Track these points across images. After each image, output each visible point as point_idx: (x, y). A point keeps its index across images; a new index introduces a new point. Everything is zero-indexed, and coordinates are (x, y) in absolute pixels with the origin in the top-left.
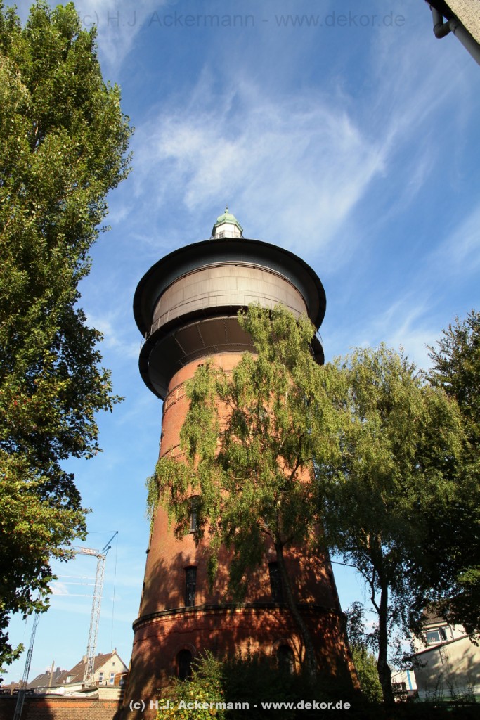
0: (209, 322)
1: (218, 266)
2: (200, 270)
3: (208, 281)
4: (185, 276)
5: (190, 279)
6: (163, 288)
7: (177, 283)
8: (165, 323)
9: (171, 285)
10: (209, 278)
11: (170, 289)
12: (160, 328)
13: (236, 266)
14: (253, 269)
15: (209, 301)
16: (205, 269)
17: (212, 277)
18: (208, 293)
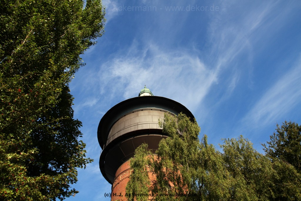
0: (138, 137)
1: (142, 110)
2: (133, 112)
3: (137, 117)
4: (125, 116)
5: (128, 117)
6: (114, 122)
7: (121, 119)
8: (114, 139)
9: (118, 120)
10: (138, 116)
11: (117, 123)
12: (112, 142)
13: (152, 110)
14: (160, 111)
15: (138, 127)
16: (136, 111)
17: (139, 115)
18: (137, 123)
